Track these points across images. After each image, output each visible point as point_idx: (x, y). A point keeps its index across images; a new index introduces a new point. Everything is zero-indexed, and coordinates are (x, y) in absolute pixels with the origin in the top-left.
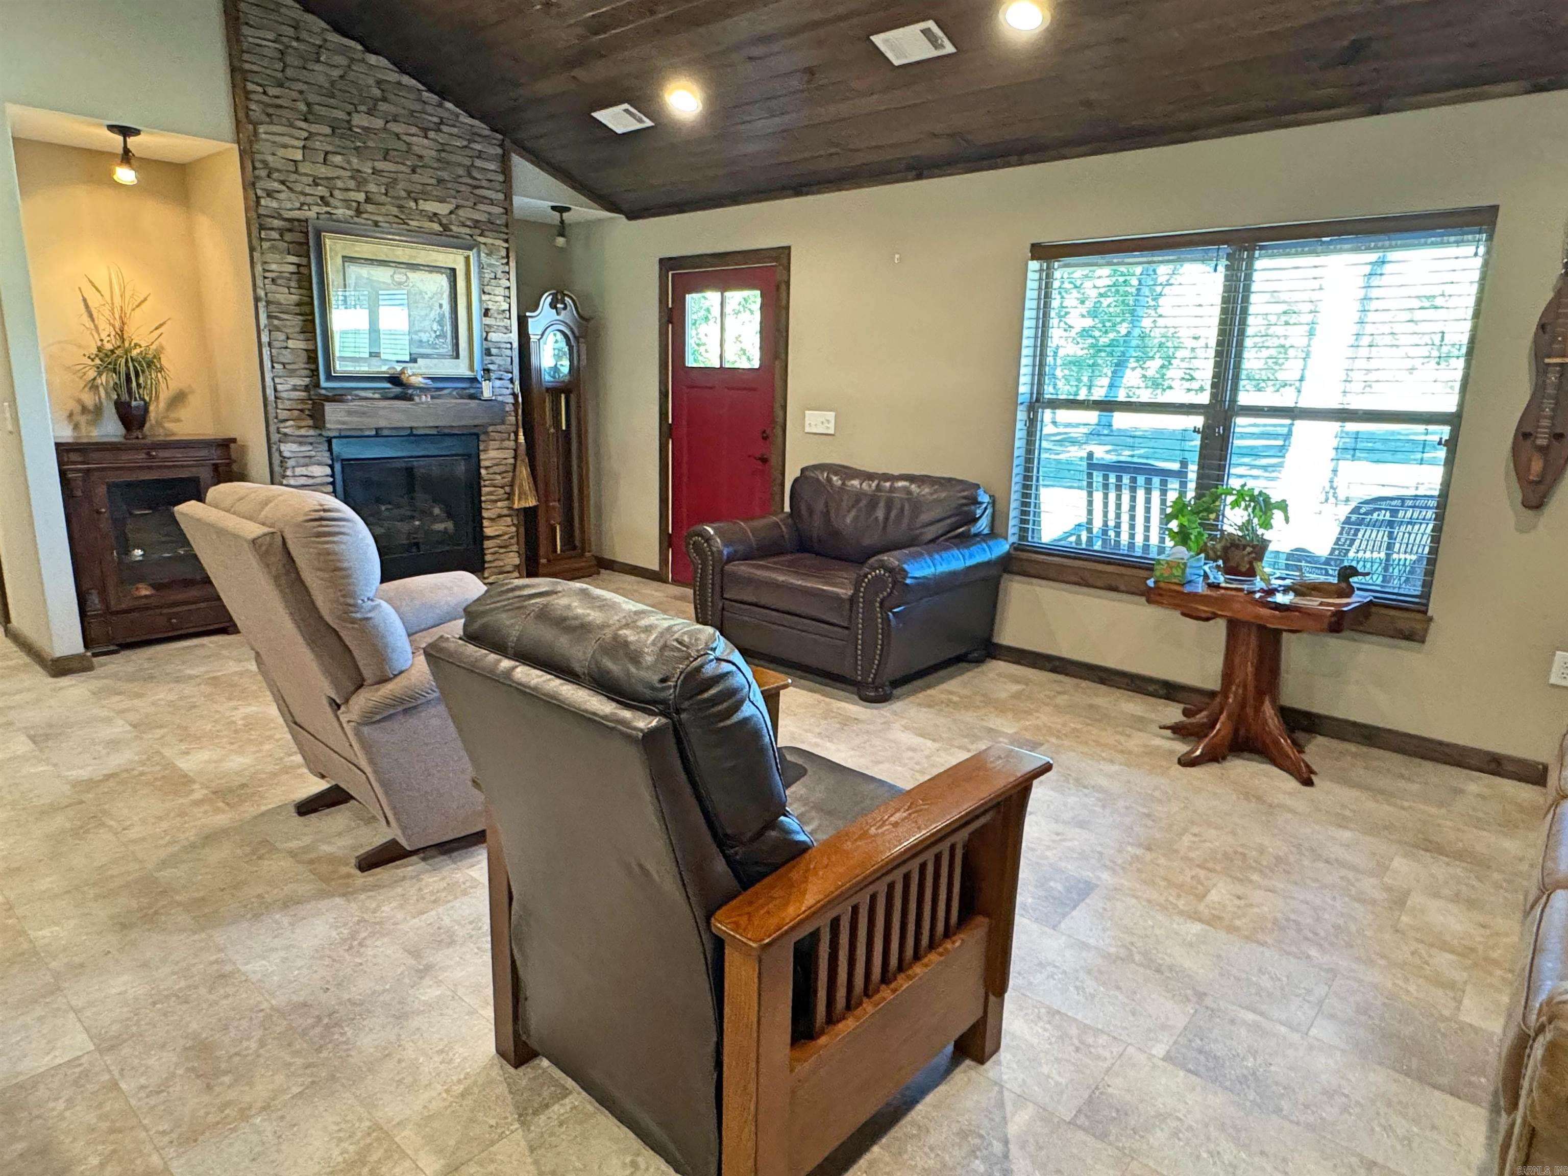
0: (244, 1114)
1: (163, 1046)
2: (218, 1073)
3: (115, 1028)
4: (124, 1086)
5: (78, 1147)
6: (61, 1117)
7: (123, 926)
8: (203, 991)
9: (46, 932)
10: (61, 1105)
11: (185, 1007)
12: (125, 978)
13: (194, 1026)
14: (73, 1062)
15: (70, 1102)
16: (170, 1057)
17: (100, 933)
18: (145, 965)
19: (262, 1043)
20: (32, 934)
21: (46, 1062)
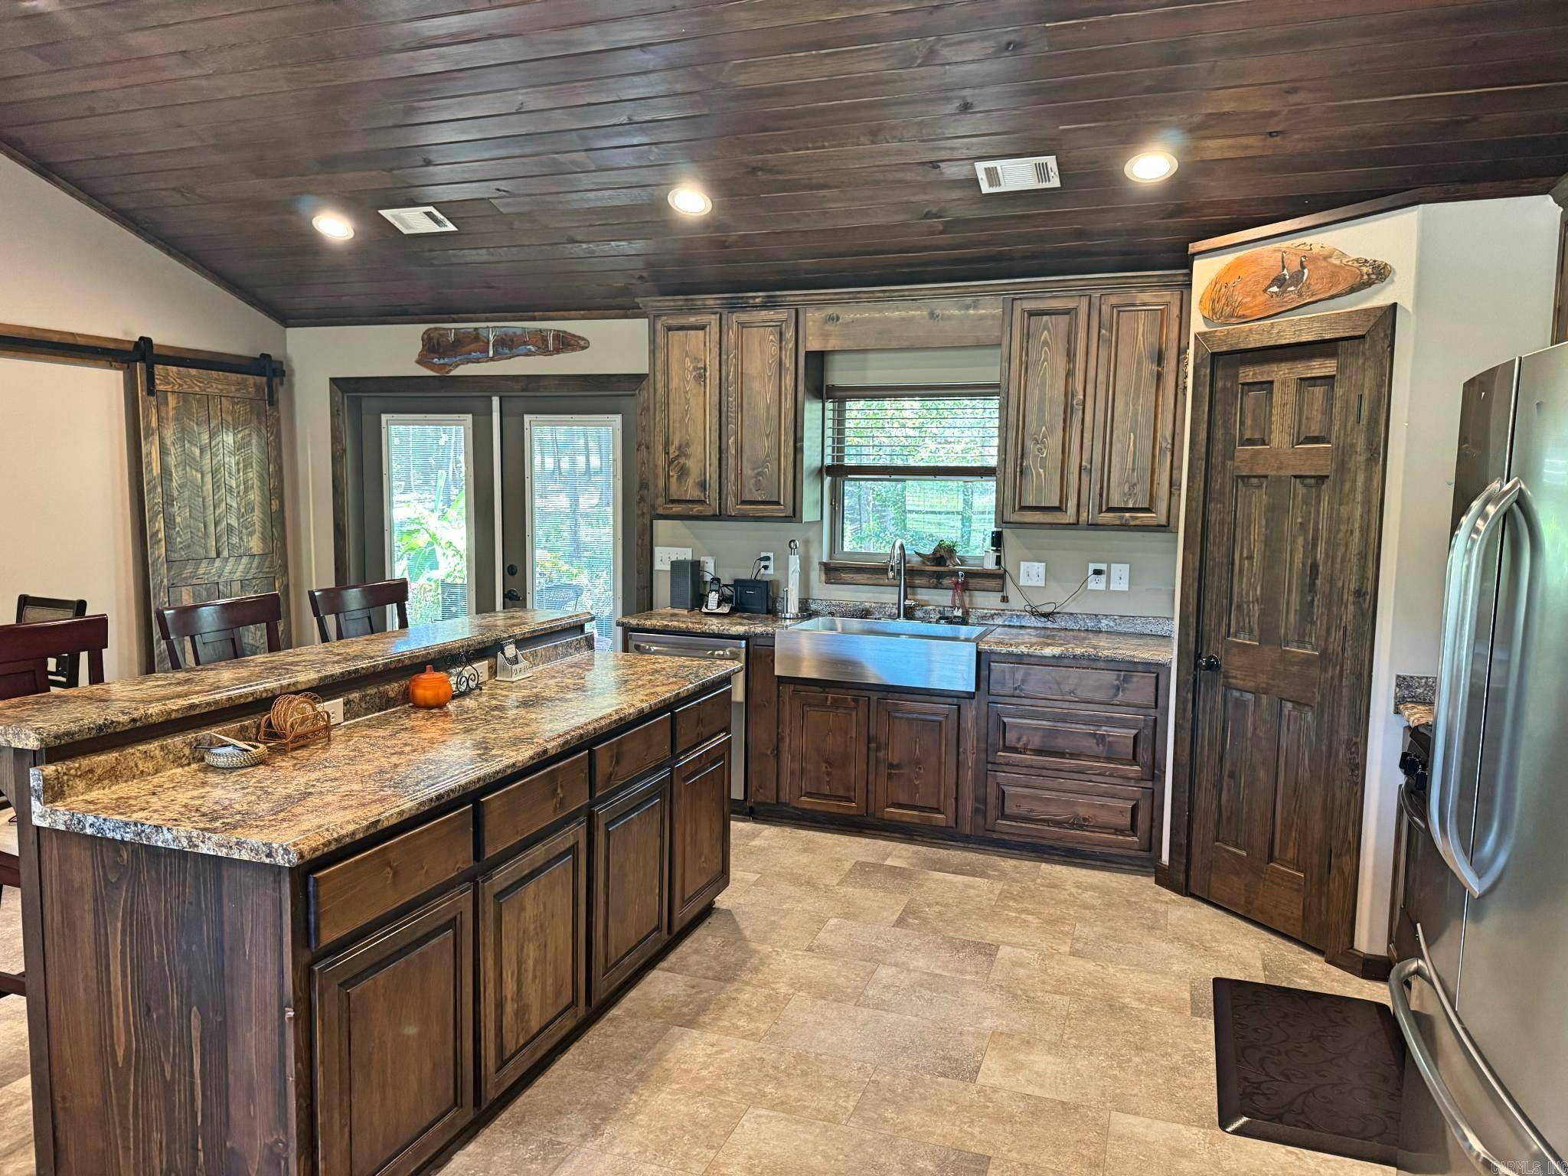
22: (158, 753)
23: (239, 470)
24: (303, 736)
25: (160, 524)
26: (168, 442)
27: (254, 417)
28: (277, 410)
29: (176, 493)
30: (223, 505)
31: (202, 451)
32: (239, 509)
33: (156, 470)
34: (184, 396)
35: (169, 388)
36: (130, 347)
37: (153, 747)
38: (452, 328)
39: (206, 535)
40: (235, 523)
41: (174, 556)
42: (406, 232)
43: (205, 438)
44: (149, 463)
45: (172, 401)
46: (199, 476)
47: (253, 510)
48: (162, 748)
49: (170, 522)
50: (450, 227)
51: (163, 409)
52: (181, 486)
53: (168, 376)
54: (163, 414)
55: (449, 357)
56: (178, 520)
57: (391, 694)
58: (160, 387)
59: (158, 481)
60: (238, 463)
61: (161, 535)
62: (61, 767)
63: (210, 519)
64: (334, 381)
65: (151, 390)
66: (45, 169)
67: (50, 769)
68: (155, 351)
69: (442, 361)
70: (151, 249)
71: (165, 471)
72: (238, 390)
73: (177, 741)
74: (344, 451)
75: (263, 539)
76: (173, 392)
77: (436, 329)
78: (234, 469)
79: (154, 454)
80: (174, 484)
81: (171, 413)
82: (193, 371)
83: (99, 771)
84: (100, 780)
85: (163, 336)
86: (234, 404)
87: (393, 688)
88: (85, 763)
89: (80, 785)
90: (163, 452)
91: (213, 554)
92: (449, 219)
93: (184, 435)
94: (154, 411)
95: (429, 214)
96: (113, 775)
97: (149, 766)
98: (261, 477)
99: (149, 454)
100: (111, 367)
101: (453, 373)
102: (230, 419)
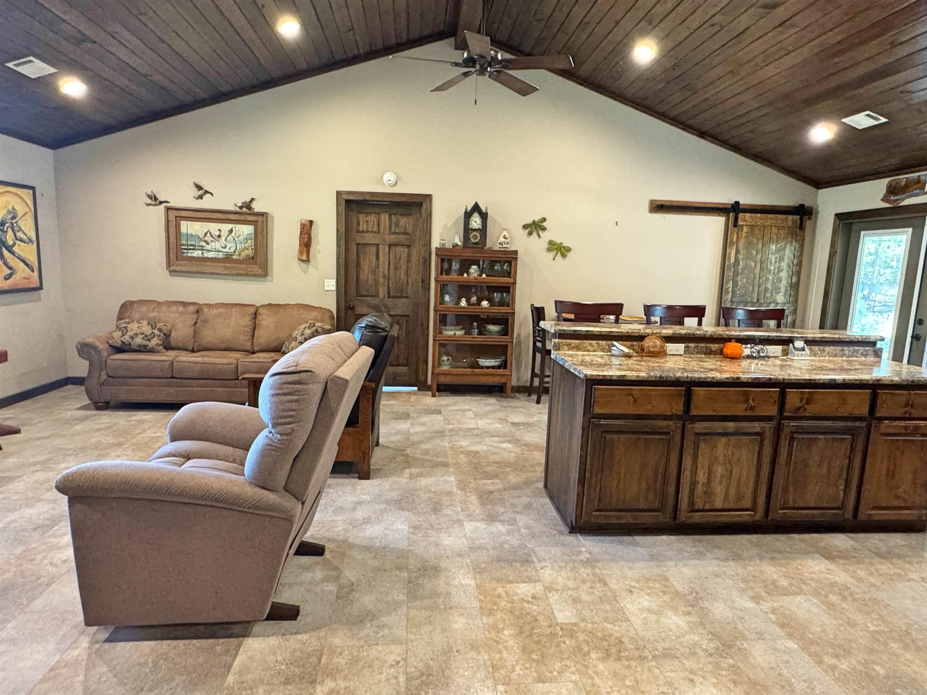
0: (435, 493)
1: (445, 515)
2: (435, 503)
3: (456, 526)
4: (460, 510)
5: (474, 502)
6: (477, 509)
7: (436, 569)
8: (424, 526)
9: (468, 582)
10: (477, 512)
11: (433, 523)
12: (445, 542)
13: (434, 516)
14: (470, 520)
15: (474, 511)
16: (445, 512)
17: (446, 570)
18: (437, 545)
19: (419, 504)
20: (473, 583)
21: (478, 524)
22: (595, 345)
23: (776, 262)
24: (652, 352)
25: (730, 285)
26: (740, 248)
27: (790, 235)
28: (804, 232)
29: (740, 271)
30: (764, 278)
31: (757, 252)
32: (773, 280)
33: (732, 260)
34: (752, 227)
35: (745, 223)
36: (730, 206)
37: (594, 342)
38: (903, 178)
39: (753, 291)
40: (770, 287)
41: (735, 299)
42: (860, 128)
43: (760, 246)
44: (729, 258)
45: (745, 229)
46: (753, 264)
47: (781, 281)
48: (597, 344)
49: (735, 284)
50: (883, 120)
51: (740, 233)
52: (744, 269)
53: (745, 219)
54: (740, 235)
55: (900, 195)
56: (740, 283)
57: (713, 349)
58: (740, 223)
59: (732, 265)
60: (776, 258)
61: (730, 290)
62: (560, 341)
63: (757, 283)
64: (837, 215)
65: (735, 225)
66: (702, 134)
67: (557, 340)
68: (741, 207)
69: (896, 198)
70: (747, 161)
71: (737, 260)
72: (781, 223)
73: (603, 343)
74: (836, 252)
75: (785, 295)
76: (746, 225)
77: (894, 180)
78: (773, 262)
79: (732, 254)
80: (740, 267)
81: (744, 235)
82: (759, 215)
83: (573, 345)
84: (573, 348)
85: (745, 200)
86: (778, 229)
87: (715, 347)
88: (569, 341)
89: (566, 348)
90: (737, 252)
91: (755, 301)
92: (881, 115)
93: (749, 245)
94: (736, 234)
95: (868, 115)
96: (578, 348)
97: (591, 349)
98: (789, 266)
99: (730, 253)
100: (720, 216)
101: (901, 204)
102: (775, 237)
